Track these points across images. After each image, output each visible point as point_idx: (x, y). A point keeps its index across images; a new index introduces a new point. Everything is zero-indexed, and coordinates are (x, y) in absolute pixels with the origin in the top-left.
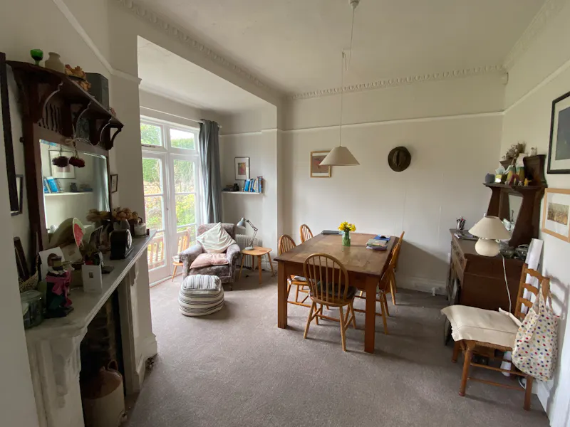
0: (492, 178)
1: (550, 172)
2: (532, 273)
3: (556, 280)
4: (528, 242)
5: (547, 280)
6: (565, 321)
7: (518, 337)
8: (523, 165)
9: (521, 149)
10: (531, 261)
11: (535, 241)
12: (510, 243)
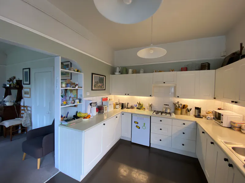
0: (5, 85)
1: (24, 84)
2: (23, 106)
3: (29, 107)
4: (20, 100)
5: (27, 107)
6: (32, 114)
7: (23, 120)
8: (16, 82)
9: (14, 78)
10: (22, 104)
11: (22, 100)
12: (15, 102)
